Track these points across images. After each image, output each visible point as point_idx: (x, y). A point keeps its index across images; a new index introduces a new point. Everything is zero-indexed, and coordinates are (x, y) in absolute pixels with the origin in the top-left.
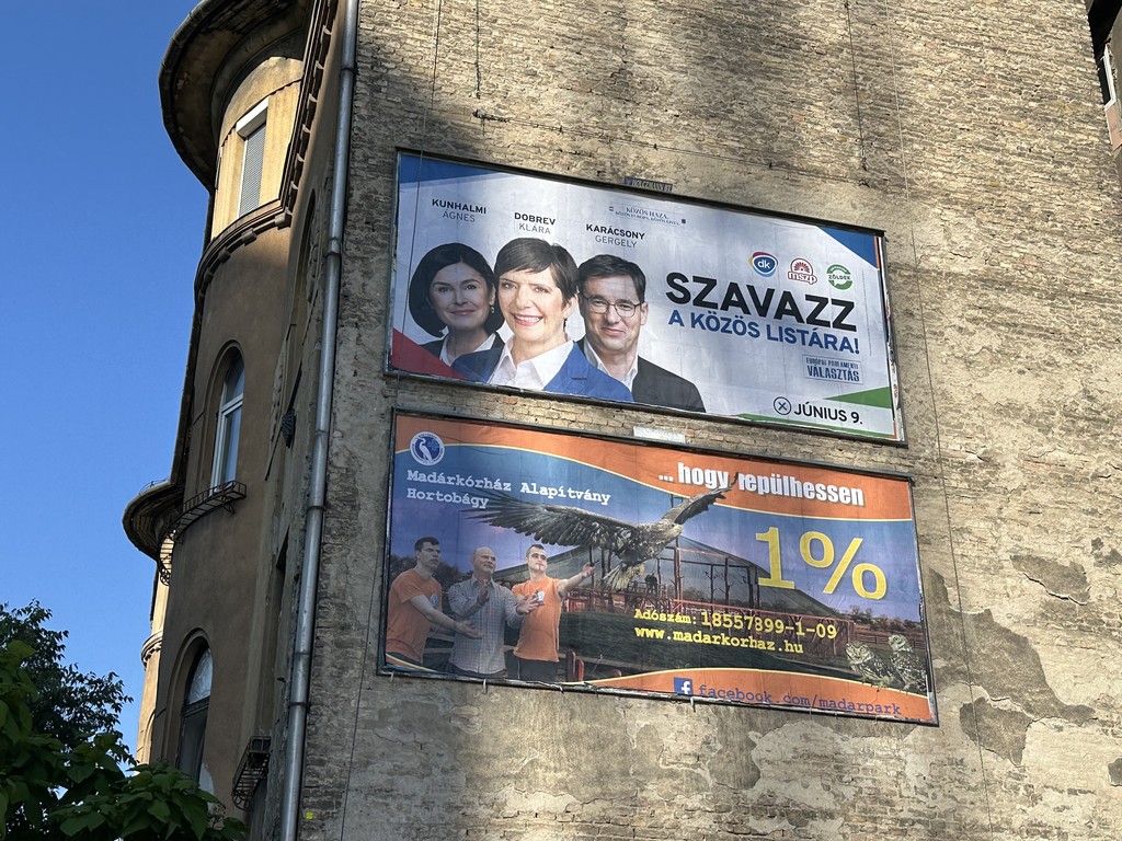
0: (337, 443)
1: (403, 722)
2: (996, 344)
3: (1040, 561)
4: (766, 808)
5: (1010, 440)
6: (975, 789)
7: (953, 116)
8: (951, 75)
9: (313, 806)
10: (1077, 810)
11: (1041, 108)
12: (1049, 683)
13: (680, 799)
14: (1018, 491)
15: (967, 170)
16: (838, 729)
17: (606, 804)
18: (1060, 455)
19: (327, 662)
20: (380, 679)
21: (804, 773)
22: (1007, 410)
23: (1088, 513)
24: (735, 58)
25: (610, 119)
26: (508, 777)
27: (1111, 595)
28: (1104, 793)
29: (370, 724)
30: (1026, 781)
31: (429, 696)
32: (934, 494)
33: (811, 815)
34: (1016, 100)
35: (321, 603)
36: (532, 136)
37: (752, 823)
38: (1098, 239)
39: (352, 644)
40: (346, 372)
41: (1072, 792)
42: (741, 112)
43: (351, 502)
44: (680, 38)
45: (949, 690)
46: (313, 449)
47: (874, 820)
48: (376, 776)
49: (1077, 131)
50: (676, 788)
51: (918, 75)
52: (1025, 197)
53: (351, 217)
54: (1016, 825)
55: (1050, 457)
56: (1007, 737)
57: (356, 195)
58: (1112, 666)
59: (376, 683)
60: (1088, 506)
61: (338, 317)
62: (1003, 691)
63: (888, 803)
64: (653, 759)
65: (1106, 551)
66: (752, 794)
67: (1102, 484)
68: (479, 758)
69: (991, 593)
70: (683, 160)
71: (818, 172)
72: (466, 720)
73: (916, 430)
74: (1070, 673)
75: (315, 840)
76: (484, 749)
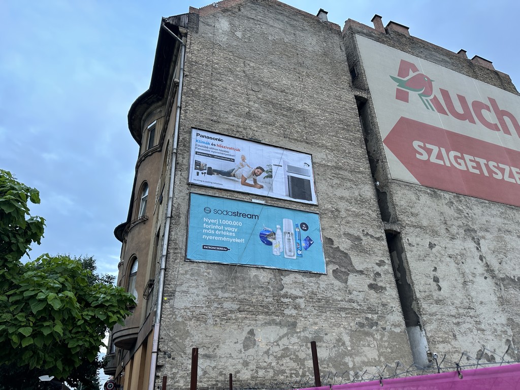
0: (175, 200)
1: (191, 274)
2: (339, 182)
3: (350, 235)
4: (286, 296)
5: (342, 205)
6: (336, 291)
7: (327, 128)
8: (327, 119)
9: (167, 296)
10: (361, 296)
11: (347, 128)
12: (353, 264)
13: (264, 294)
14: (344, 218)
15: (331, 141)
16: (303, 276)
17: (245, 295)
18: (354, 209)
19: (171, 258)
20: (185, 262)
21: (295, 287)
22: (341, 198)
24: (276, 111)
25: (246, 124)
26: (220, 288)
27: (367, 243)
28: (367, 292)
29: (182, 274)
30: (348, 289)
31: (199, 267)
32: (325, 218)
33: (296, 297)
34: (341, 126)
35: (170, 242)
36: (227, 127)
37: (282, 299)
38: (361, 159)
39: (178, 253)
40: (178, 182)
41: (359, 292)
42: (277, 124)
43: (178, 216)
44: (263, 106)
46: (168, 202)
47: (312, 299)
48: (184, 288)
49: (355, 134)
50: (263, 291)
51: (319, 119)
52: (344, 148)
53: (179, 143)
54: (346, 300)
55: (352, 210)
56: (344, 278)
57: (181, 138)
58: (368, 261)
59: (184, 264)
60: (361, 222)
61: (176, 169)
62: (343, 266)
63: (315, 294)
64: (257, 283)
65: (365, 233)
66: (282, 292)
67: (364, 217)
68: (212, 283)
69: (339, 242)
70: (264, 134)
71: (296, 140)
72: (209, 273)
73: (320, 202)
74: (358, 262)
75: (167, 305)
76: (213, 281)
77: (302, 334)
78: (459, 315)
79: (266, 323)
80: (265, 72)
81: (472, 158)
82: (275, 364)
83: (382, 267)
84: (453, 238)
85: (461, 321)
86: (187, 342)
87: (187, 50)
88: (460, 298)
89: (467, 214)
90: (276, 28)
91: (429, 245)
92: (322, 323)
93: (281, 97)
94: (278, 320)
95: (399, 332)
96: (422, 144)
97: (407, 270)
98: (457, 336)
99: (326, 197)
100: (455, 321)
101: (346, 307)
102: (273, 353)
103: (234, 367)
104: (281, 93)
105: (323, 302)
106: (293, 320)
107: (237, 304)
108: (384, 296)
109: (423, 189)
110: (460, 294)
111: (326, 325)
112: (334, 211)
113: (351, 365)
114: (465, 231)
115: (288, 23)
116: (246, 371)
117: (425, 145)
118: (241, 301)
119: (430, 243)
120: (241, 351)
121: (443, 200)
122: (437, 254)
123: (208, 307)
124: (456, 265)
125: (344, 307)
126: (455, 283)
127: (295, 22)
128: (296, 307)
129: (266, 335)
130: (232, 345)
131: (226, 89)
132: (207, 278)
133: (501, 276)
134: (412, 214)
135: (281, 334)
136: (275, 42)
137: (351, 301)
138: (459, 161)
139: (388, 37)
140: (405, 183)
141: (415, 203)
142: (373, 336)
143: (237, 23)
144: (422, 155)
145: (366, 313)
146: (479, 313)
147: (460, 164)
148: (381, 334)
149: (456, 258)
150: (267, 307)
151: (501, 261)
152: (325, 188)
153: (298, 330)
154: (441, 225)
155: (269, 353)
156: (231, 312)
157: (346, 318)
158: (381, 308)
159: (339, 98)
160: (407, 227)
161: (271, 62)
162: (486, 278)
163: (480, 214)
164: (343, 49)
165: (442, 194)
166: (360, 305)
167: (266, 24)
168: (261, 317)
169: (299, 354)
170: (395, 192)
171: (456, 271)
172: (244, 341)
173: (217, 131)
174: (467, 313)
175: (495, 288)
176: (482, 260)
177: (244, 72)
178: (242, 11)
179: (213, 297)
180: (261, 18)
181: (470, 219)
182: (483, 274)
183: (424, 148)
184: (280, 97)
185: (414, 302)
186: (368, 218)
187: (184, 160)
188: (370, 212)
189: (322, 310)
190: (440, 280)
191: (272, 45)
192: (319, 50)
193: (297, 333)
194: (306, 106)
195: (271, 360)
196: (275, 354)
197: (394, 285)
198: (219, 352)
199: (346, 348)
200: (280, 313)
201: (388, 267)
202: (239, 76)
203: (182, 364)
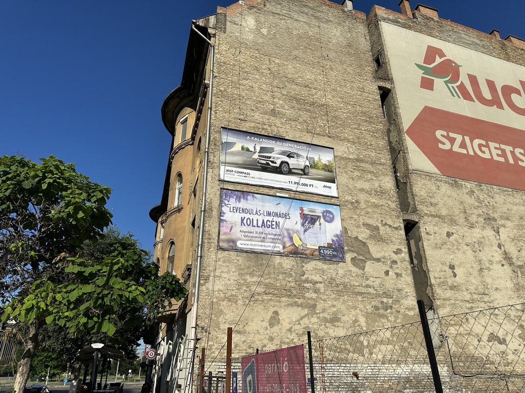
0: (208, 196)
1: (224, 261)
2: (359, 175)
3: (369, 225)
4: (307, 281)
5: (362, 197)
6: (354, 277)
7: (350, 121)
8: (349, 112)
9: (203, 280)
10: (377, 282)
11: (370, 120)
12: (371, 253)
13: (287, 279)
14: (364, 209)
15: (353, 134)
16: (323, 263)
17: (270, 280)
18: (374, 200)
19: (206, 247)
21: (315, 273)
22: (362, 190)
23: (380, 214)
24: (299, 107)
25: (270, 121)
26: (248, 273)
27: (385, 232)
28: (383, 278)
30: (366, 275)
31: (229, 255)
32: (345, 209)
33: (317, 283)
34: (364, 118)
35: (204, 233)
36: (253, 125)
37: (304, 284)
38: (383, 151)
39: (212, 243)
40: (209, 179)
41: (376, 278)
42: (301, 120)
43: (211, 210)
44: (287, 102)
45: (348, 254)
47: (331, 284)
48: (217, 273)
49: (378, 125)
50: (286, 276)
51: (341, 112)
52: (366, 141)
53: (211, 143)
54: (363, 285)
55: (371, 201)
56: (361, 265)
57: (212, 138)
58: (385, 249)
59: (217, 252)
60: (380, 212)
61: (207, 167)
62: (360, 255)
63: (334, 280)
64: (281, 270)
65: (384, 223)
66: (303, 278)
67: (383, 207)
68: (241, 269)
69: (358, 232)
70: (287, 130)
71: (318, 134)
72: (238, 260)
73: (341, 194)
74: (375, 250)
75: (204, 288)
76: (242, 267)
77: (322, 315)
78: (473, 301)
79: (288, 304)
80: (290, 69)
81: (497, 145)
82: (296, 340)
83: (398, 255)
84: (472, 226)
85: (474, 306)
86: (220, 319)
87: (216, 51)
88: (475, 285)
89: (488, 202)
90: (301, 21)
91: (447, 234)
92: (339, 305)
93: (305, 92)
94: (300, 303)
95: (412, 314)
96: (445, 133)
97: (423, 258)
98: (469, 320)
99: (346, 189)
100: (468, 305)
101: (363, 291)
102: (295, 330)
103: (261, 342)
104: (304, 89)
105: (341, 287)
106: (314, 303)
107: (263, 288)
108: (399, 282)
109: (444, 178)
110: (475, 281)
111: (343, 307)
112: (353, 202)
113: (365, 343)
114: (484, 220)
115: (312, 15)
116: (271, 346)
117: (448, 134)
118: (266, 285)
119: (448, 233)
120: (267, 328)
121: (464, 189)
122: (454, 242)
123: (238, 289)
124: (474, 253)
125: (360, 291)
126: (471, 270)
127: (320, 14)
128: (316, 291)
129: (289, 315)
130: (259, 322)
131: (252, 87)
132: (237, 264)
133: (519, 263)
134: (431, 204)
135: (302, 315)
136: (300, 37)
137: (368, 286)
138: (483, 149)
139: (415, 22)
140: (426, 174)
141: (435, 193)
142: (387, 318)
143: (263, 20)
144: (444, 144)
145: (381, 297)
146: (493, 299)
147: (484, 152)
148: (395, 316)
149: (473, 246)
150: (290, 291)
151: (521, 249)
152: (346, 180)
153: (318, 312)
154: (460, 214)
155: (291, 330)
156: (259, 294)
157: (362, 301)
158: (396, 293)
159: (362, 90)
160: (425, 217)
161: (296, 58)
162: (503, 265)
163: (502, 203)
164: (368, 38)
165: (463, 183)
166: (376, 290)
167: (291, 18)
168: (284, 299)
169: (318, 332)
170: (415, 182)
171: (473, 259)
172: (270, 320)
173: (244, 130)
174: (481, 298)
175: (512, 275)
176: (500, 248)
177: (269, 69)
178: (268, 7)
179: (242, 282)
180: (286, 12)
181: (491, 207)
182: (501, 261)
183: (448, 137)
184: (303, 93)
185: (429, 288)
186: (387, 209)
187: (215, 159)
188: (389, 203)
189: (340, 293)
190: (456, 267)
191: (297, 40)
192: (344, 42)
193: (317, 314)
194: (329, 100)
195: (293, 336)
196: (296, 332)
197: (409, 271)
198: (248, 329)
199: (362, 329)
200: (301, 296)
201: (405, 255)
202: (265, 74)
203: (217, 338)
